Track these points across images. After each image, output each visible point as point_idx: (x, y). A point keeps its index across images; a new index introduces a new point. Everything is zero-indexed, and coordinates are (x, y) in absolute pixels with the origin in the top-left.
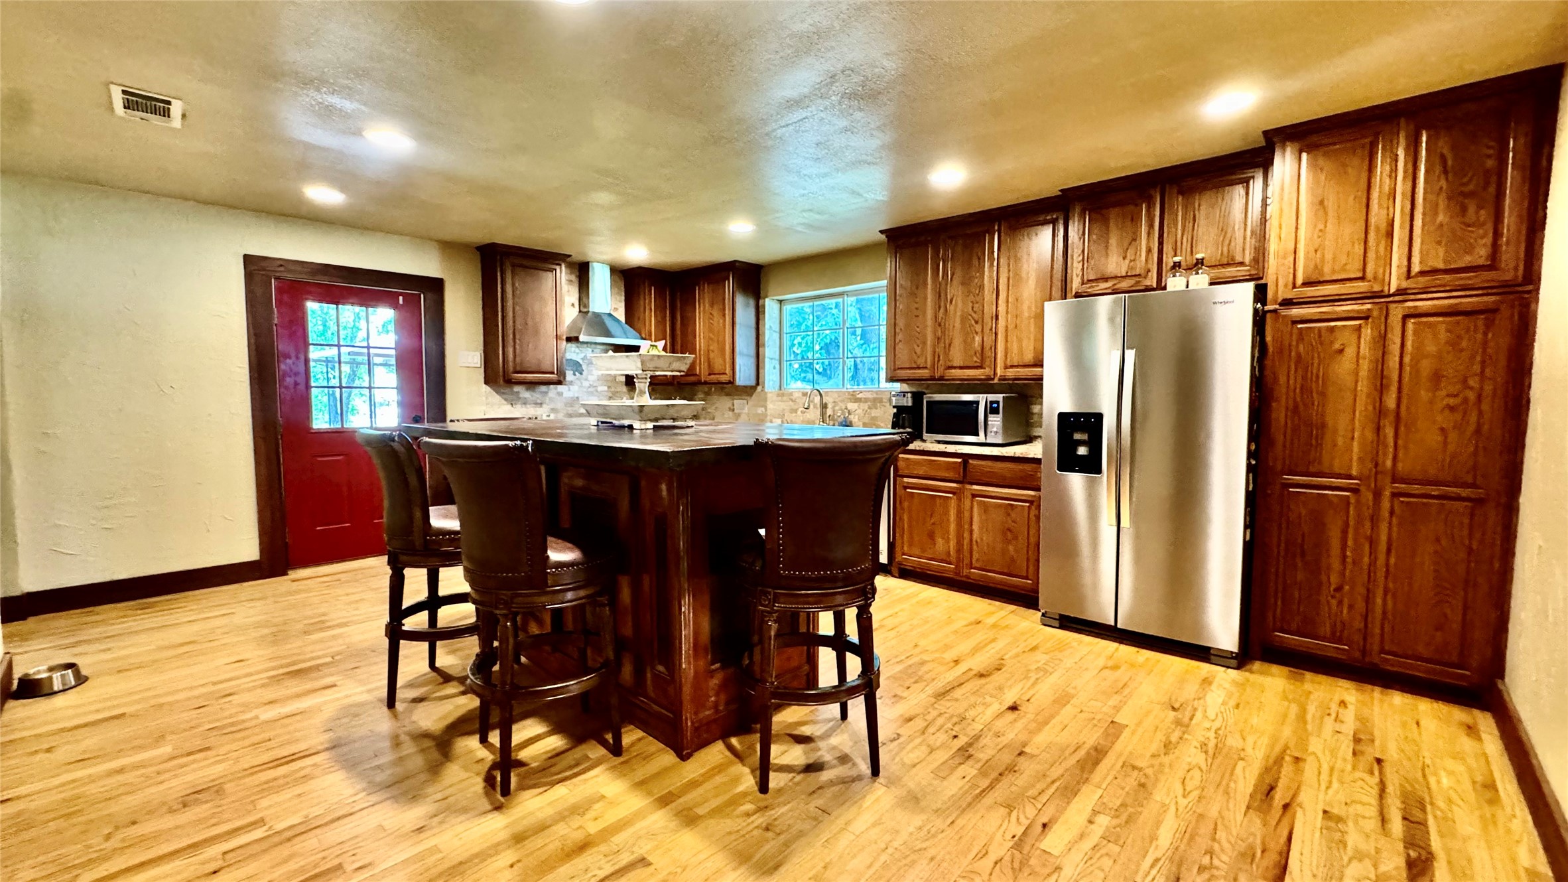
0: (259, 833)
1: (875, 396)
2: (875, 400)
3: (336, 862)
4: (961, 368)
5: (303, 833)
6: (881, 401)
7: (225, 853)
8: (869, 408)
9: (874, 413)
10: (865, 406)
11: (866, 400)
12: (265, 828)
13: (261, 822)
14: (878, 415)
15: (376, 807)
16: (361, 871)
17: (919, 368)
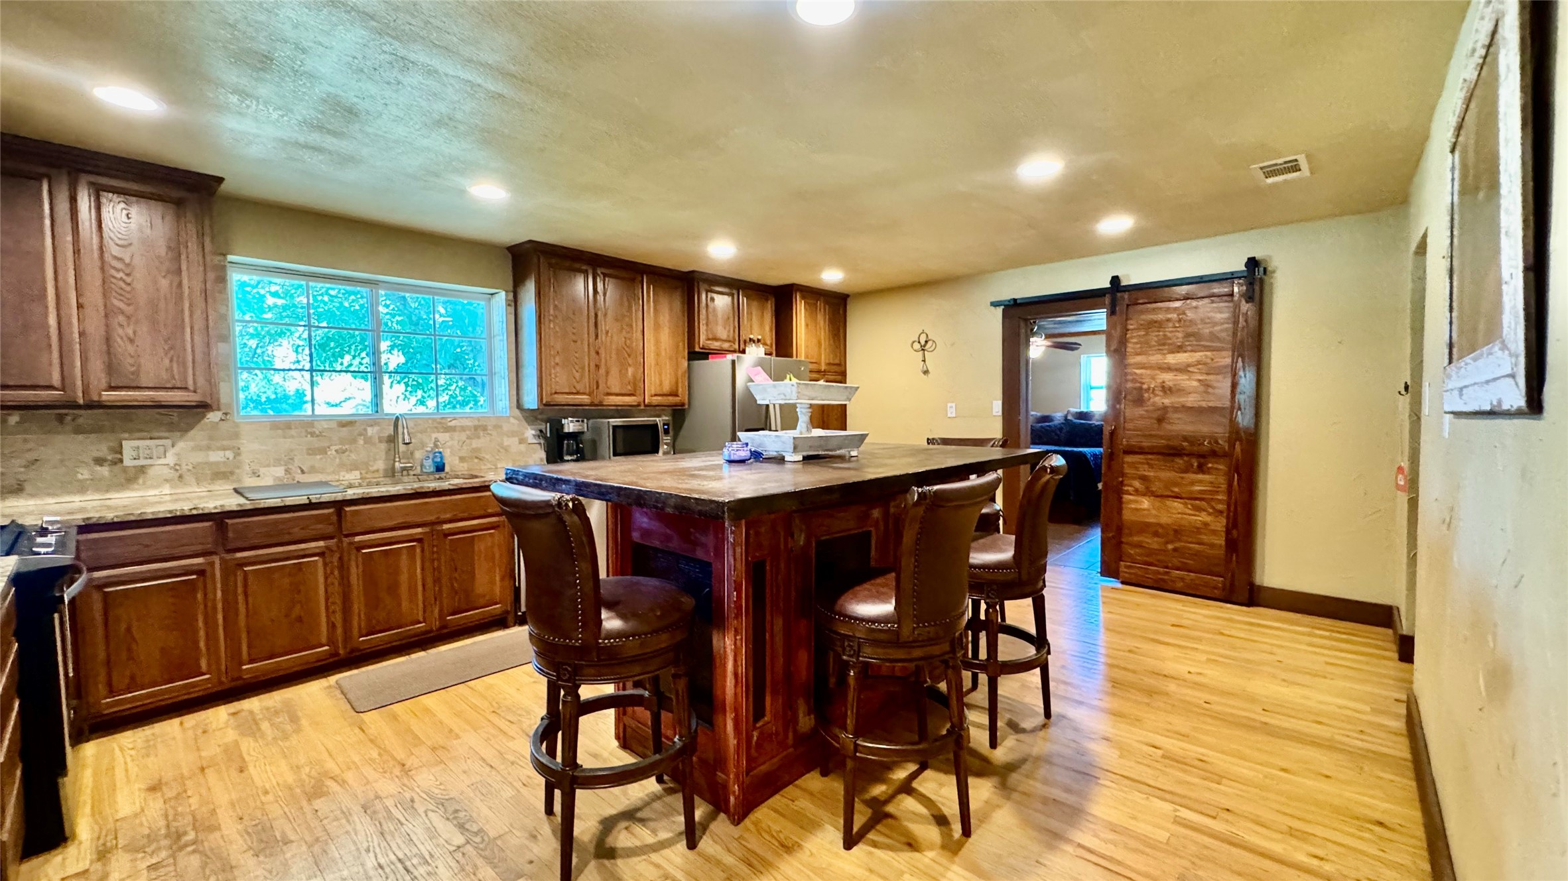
0: (1185, 814)
1: (476, 423)
2: (476, 428)
3: (1163, 760)
4: (617, 395)
5: (1159, 789)
6: (485, 428)
7: (1215, 818)
8: (468, 438)
9: (475, 443)
10: (463, 436)
11: (463, 429)
12: (1177, 814)
13: (1178, 821)
14: (479, 446)
15: (1105, 768)
16: (1157, 744)
17: (578, 393)
